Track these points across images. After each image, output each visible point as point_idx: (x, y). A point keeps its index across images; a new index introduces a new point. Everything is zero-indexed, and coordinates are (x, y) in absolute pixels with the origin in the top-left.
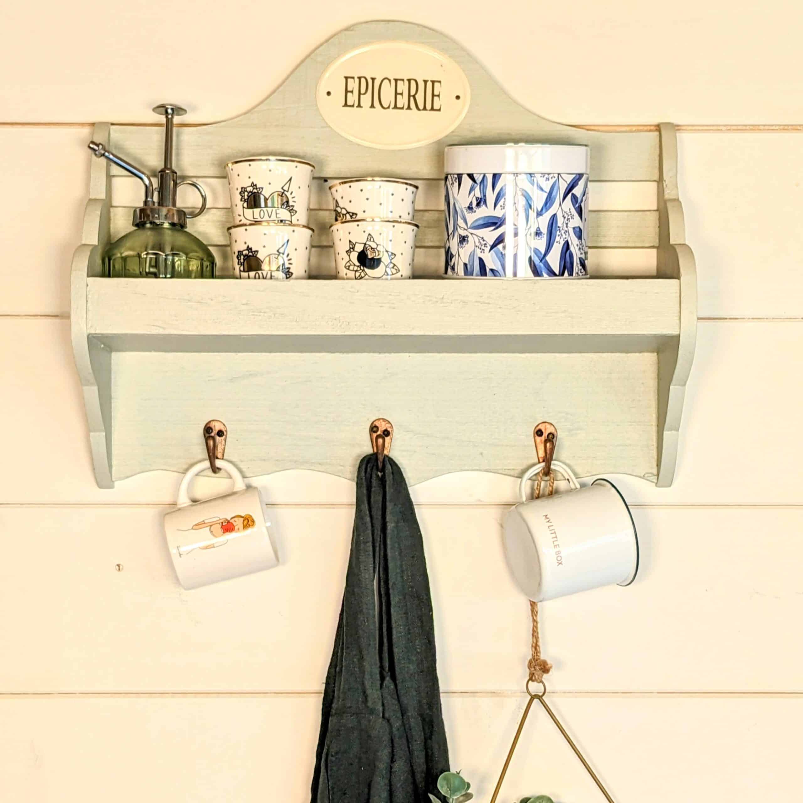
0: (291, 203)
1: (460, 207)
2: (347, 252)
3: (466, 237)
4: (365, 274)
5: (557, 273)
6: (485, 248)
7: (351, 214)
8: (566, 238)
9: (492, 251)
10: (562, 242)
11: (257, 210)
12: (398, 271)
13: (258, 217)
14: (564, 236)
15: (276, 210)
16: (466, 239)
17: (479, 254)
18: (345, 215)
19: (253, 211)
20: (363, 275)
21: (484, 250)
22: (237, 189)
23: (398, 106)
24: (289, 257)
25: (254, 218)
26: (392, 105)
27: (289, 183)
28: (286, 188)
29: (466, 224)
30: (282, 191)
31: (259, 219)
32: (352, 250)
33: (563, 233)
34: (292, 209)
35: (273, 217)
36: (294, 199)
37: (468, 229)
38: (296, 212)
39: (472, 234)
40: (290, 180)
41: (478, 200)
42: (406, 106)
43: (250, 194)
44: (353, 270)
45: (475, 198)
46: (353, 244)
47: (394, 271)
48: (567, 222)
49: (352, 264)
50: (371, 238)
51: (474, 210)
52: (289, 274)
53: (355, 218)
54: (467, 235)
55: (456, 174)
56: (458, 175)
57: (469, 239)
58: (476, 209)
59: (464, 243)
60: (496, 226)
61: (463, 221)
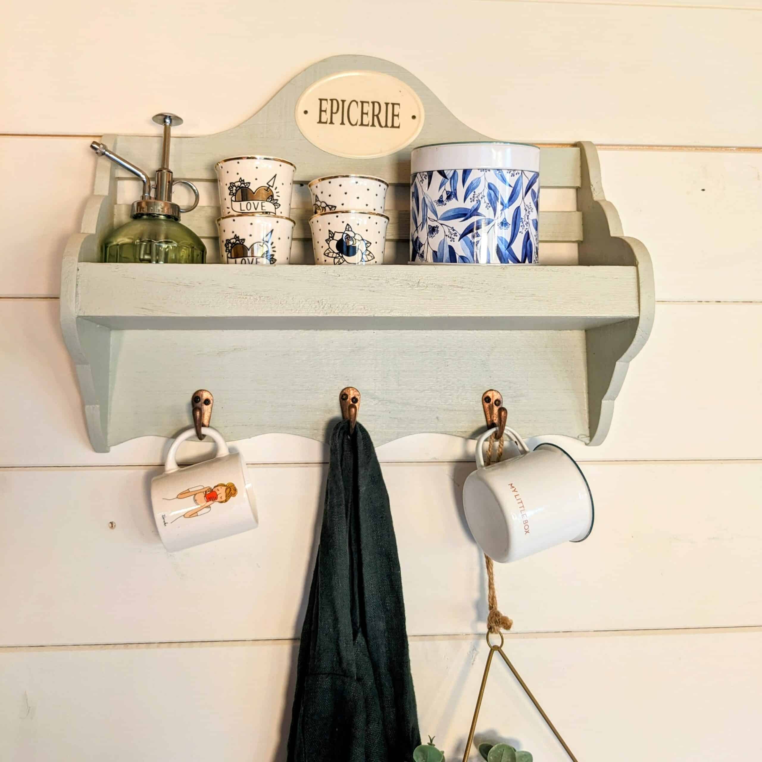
0: (275, 197)
1: (430, 201)
2: (326, 240)
3: (436, 228)
4: (344, 260)
5: (520, 260)
6: (455, 237)
7: (330, 207)
8: (527, 229)
9: (462, 240)
10: (524, 233)
11: (244, 203)
12: (373, 258)
13: (246, 209)
14: (526, 227)
15: (262, 203)
17: (449, 242)
18: (325, 208)
19: (241, 204)
20: (341, 261)
21: (454, 239)
22: (226, 185)
23: (364, 123)
24: (273, 246)
25: (241, 210)
26: (359, 123)
27: (274, 179)
28: (271, 184)
29: (437, 215)
30: (268, 186)
31: (246, 211)
32: (331, 239)
33: (525, 224)
34: (276, 203)
35: (259, 209)
36: (278, 194)
37: (438, 220)
38: (280, 205)
39: (441, 224)
40: (275, 176)
41: (448, 194)
42: (371, 124)
43: (238, 188)
44: (332, 257)
45: (445, 192)
46: (333, 233)
47: (370, 258)
48: (528, 214)
49: (331, 251)
50: (349, 228)
51: (444, 203)
52: (272, 261)
53: (335, 210)
54: (437, 226)
55: (426, 172)
56: (428, 172)
57: (439, 229)
58: (446, 202)
59: (434, 233)
60: (467, 216)
61: (433, 213)
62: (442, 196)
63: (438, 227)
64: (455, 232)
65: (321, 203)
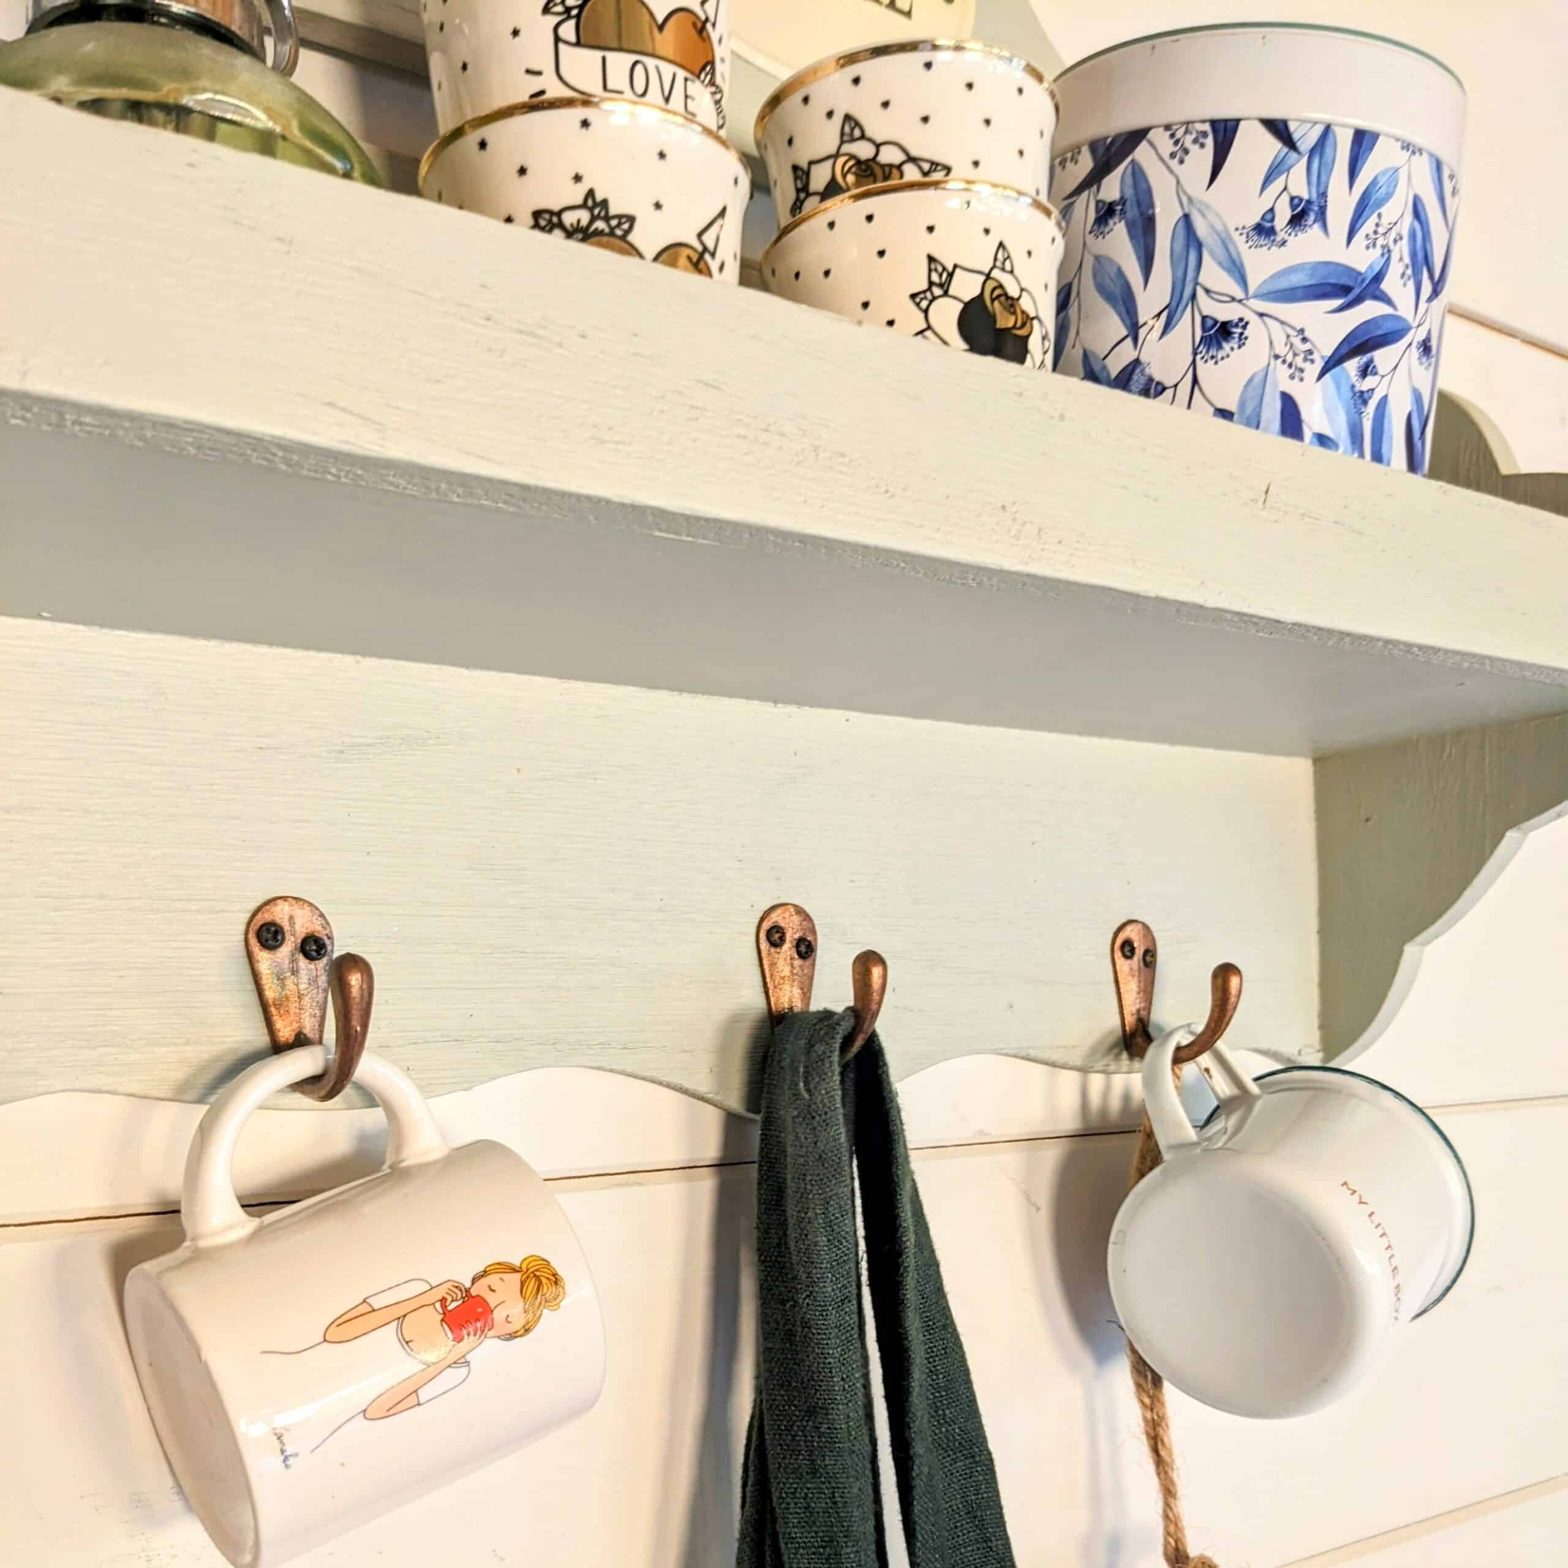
1: (1219, 227)
2: (913, 296)
3: (1237, 325)
6: (1307, 366)
7: (926, 165)
9: (1327, 376)
16: (1238, 331)
17: (1282, 380)
18: (899, 166)
21: (1302, 370)
25: (606, 89)
29: (1243, 280)
31: (630, 97)
32: (937, 291)
37: (1248, 299)
39: (1261, 315)
41: (1298, 205)
45: (1285, 197)
46: (944, 269)
50: (1004, 259)
51: (1279, 238)
54: (1241, 320)
55: (1203, 121)
56: (1214, 123)
57: (1247, 333)
58: (1286, 237)
59: (1225, 345)
60: (1352, 296)
61: (1229, 271)
62: (1271, 211)
63: (1247, 323)
64: (1308, 346)
65: (878, 146)
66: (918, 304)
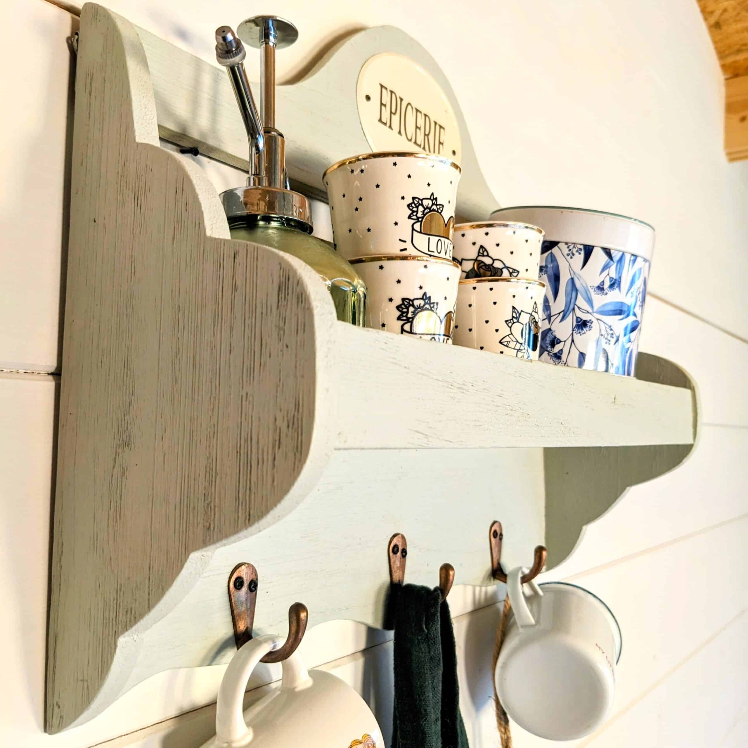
1: (584, 285)
2: (507, 321)
3: (589, 322)
6: (611, 339)
7: (511, 270)
9: (617, 344)
11: (434, 239)
15: (450, 245)
16: (589, 324)
17: (603, 344)
18: (501, 269)
19: (429, 238)
21: (609, 341)
22: (403, 198)
25: (429, 251)
29: (592, 306)
31: (436, 254)
32: (515, 320)
35: (448, 254)
37: (593, 312)
39: (598, 319)
41: (612, 281)
43: (428, 210)
45: (608, 278)
46: (518, 312)
49: (514, 340)
50: (536, 308)
51: (605, 292)
54: (590, 320)
55: (581, 245)
56: (585, 246)
57: (592, 325)
58: (607, 292)
59: (584, 329)
60: (626, 314)
61: (587, 302)
62: (603, 282)
63: (592, 322)
64: (612, 332)
65: (494, 260)
66: (508, 325)
